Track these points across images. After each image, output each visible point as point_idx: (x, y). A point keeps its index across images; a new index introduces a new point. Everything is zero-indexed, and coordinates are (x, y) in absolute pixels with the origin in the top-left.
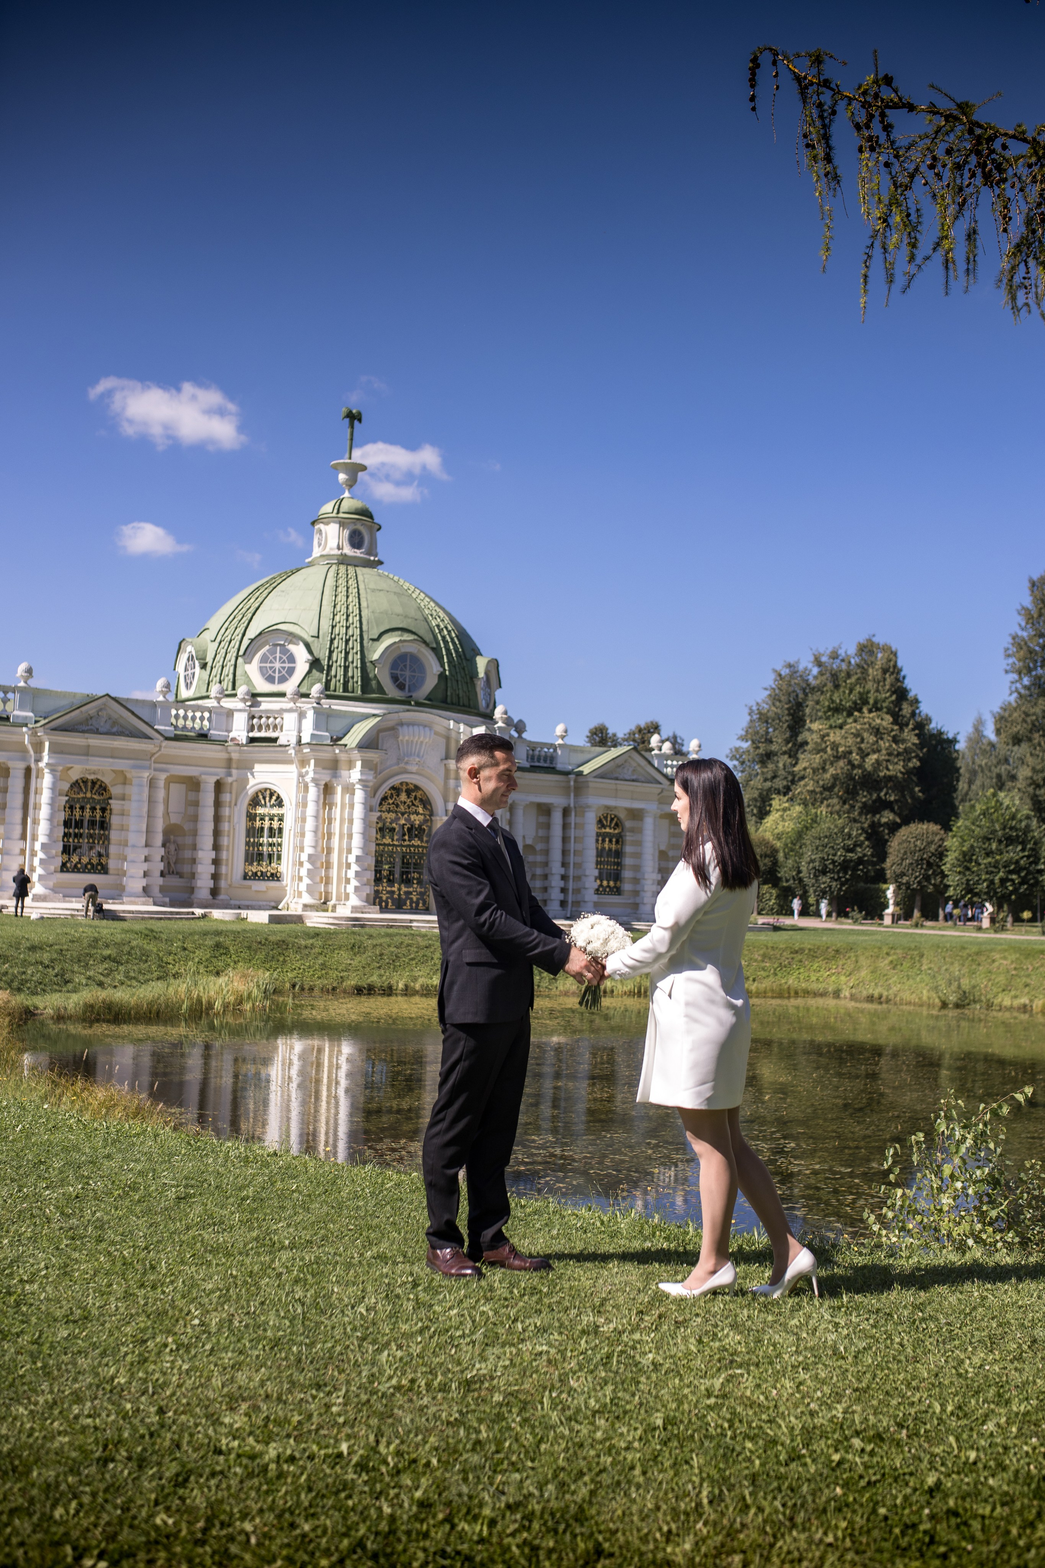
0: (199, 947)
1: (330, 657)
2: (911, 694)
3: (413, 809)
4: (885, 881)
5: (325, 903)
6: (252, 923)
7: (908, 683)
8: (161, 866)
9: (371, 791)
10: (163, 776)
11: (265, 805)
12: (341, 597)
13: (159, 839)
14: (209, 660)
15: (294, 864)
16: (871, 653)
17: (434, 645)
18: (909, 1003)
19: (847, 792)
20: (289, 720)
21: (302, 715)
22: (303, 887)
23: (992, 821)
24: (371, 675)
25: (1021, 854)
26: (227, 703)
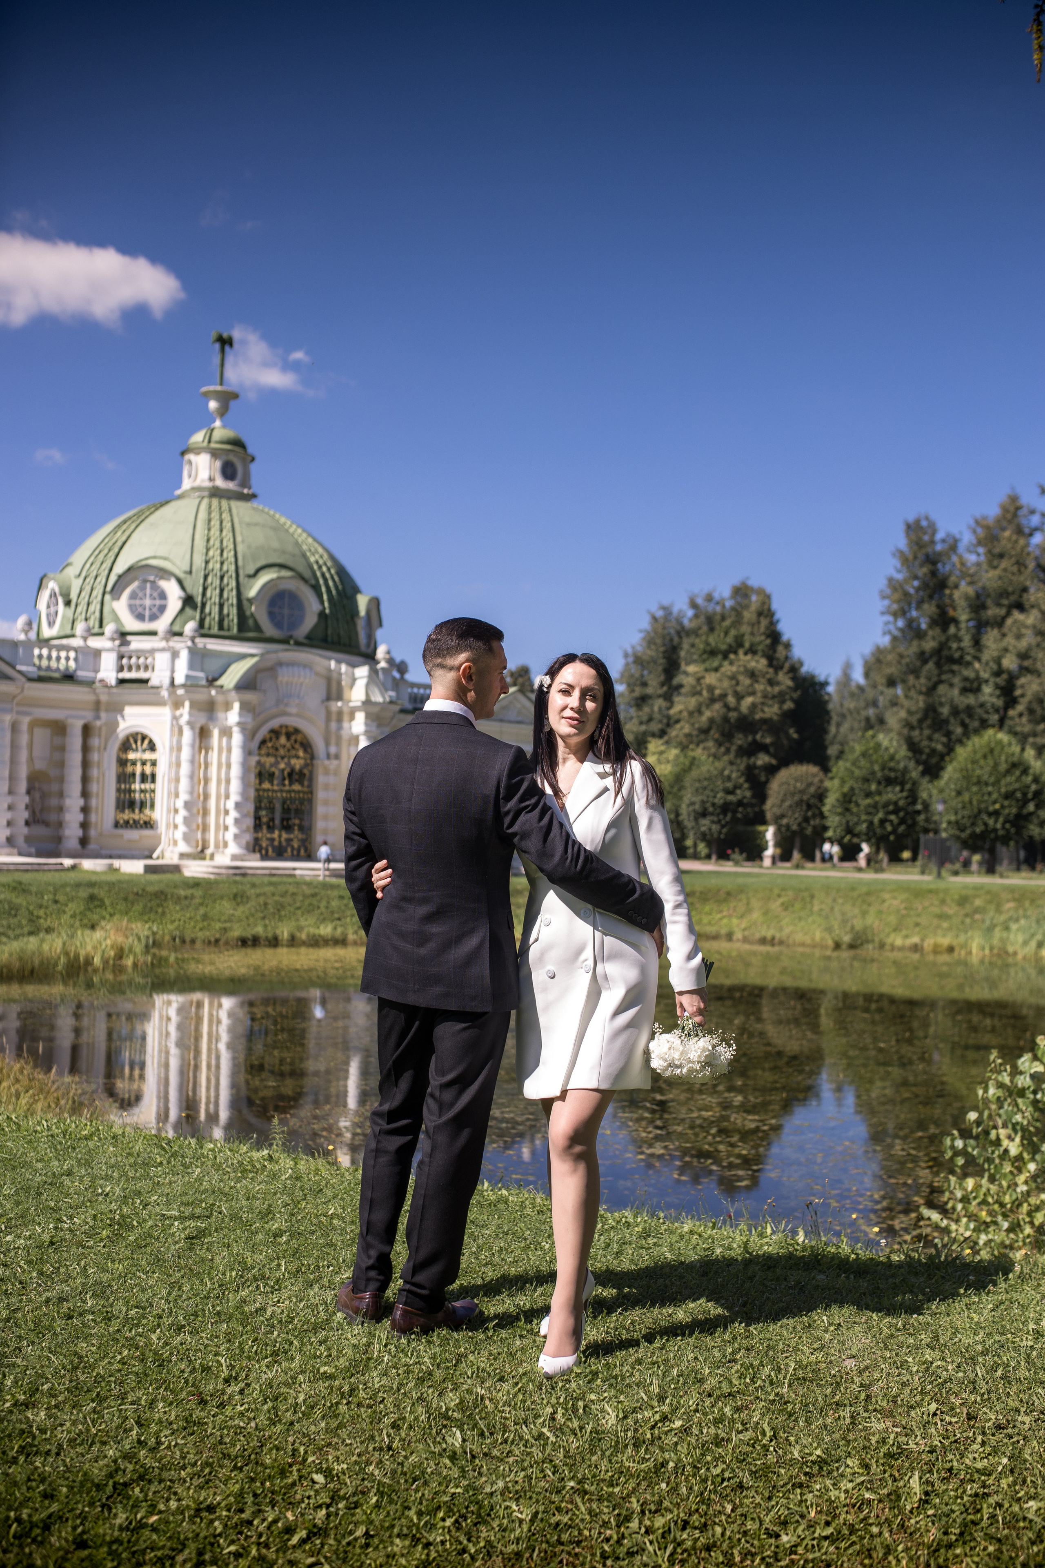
0: (71, 899)
1: (204, 594)
2: (785, 638)
3: (293, 752)
4: (764, 822)
5: (202, 851)
6: (125, 874)
7: (782, 627)
8: (26, 815)
9: (249, 734)
10: (25, 721)
11: (137, 750)
12: (215, 532)
13: (23, 786)
14: (73, 596)
15: (169, 811)
16: (746, 596)
17: (313, 582)
18: (803, 945)
19: (723, 734)
20: (162, 660)
21: (175, 655)
22: (179, 834)
23: (872, 763)
24: (248, 613)
25: (900, 795)
26: (95, 643)
